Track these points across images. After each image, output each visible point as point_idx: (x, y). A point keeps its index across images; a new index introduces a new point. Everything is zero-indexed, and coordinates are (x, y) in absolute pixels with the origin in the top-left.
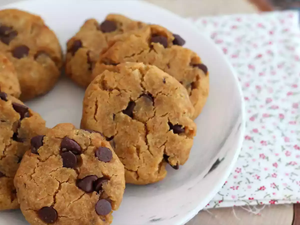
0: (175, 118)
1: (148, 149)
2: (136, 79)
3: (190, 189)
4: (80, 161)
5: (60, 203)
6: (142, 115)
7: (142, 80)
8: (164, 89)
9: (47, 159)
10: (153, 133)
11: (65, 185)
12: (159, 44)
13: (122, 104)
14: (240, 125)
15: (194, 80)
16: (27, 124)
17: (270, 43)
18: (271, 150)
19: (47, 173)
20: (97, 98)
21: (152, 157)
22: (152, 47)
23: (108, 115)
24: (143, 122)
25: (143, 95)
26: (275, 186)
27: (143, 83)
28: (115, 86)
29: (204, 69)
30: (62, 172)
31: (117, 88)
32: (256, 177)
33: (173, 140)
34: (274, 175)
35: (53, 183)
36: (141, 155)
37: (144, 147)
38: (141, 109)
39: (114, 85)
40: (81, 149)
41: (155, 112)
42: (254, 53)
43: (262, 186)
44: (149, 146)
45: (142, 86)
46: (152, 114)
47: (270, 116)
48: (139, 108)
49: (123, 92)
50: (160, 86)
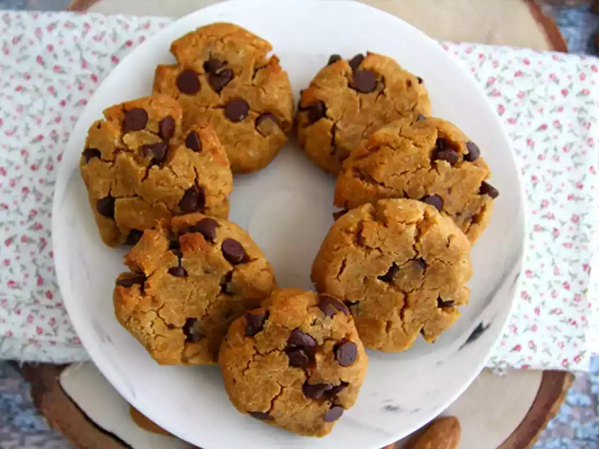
0: (448, 294)
1: (403, 326)
2: (410, 240)
3: (439, 363)
4: (313, 361)
5: (279, 410)
6: (405, 283)
7: (417, 239)
8: (445, 255)
9: (267, 354)
10: (414, 310)
11: (289, 389)
12: (445, 162)
13: (382, 268)
14: (518, 276)
15: (478, 212)
17: (561, 109)
18: (536, 287)
19: (266, 373)
20: (346, 255)
21: (405, 335)
22: (434, 165)
23: (359, 275)
24: (404, 292)
25: (413, 259)
26: (533, 346)
27: (417, 245)
28: (377, 246)
29: (494, 194)
30: (286, 373)
31: (378, 249)
32: (513, 329)
33: (437, 318)
34: (534, 328)
35: (273, 388)
36: (391, 333)
37: (397, 323)
38: (405, 277)
39: (375, 243)
40: (316, 343)
41: (423, 284)
42: (537, 122)
43: (518, 344)
44: (404, 323)
45: (414, 246)
46: (419, 286)
47: (543, 229)
48: (403, 275)
49: (386, 254)
50: (442, 250)
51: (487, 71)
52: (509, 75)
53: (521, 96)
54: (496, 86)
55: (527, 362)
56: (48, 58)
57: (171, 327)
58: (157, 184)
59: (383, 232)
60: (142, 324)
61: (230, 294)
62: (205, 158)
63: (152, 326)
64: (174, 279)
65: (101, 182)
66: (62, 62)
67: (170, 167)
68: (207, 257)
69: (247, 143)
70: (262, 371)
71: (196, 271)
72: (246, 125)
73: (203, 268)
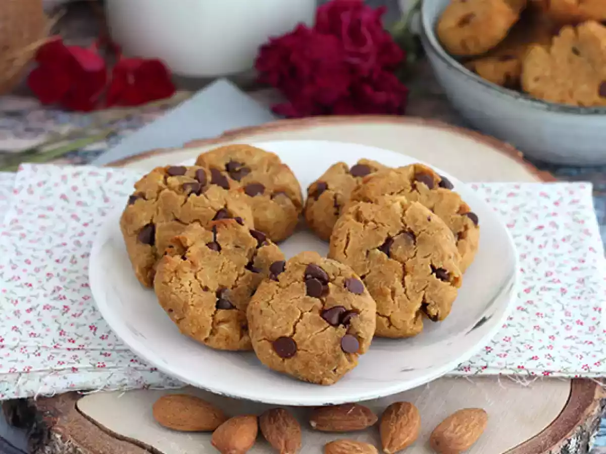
0: (438, 261)
1: (405, 293)
2: (397, 213)
3: (450, 344)
4: (326, 292)
5: (301, 334)
6: (401, 254)
7: (404, 214)
8: (428, 227)
9: (288, 286)
10: (412, 275)
11: (307, 314)
12: (423, 183)
13: (380, 239)
15: (462, 230)
16: (266, 253)
17: (555, 214)
18: (548, 323)
19: (288, 300)
20: (349, 230)
21: (408, 302)
22: (414, 187)
23: (361, 250)
24: (401, 261)
25: (403, 231)
26: (550, 357)
27: (404, 218)
28: (372, 218)
30: (305, 300)
31: (373, 221)
32: (528, 347)
33: (435, 286)
34: (550, 347)
35: (293, 311)
36: (396, 298)
37: (400, 290)
38: (400, 247)
39: (370, 216)
40: (329, 278)
41: (416, 252)
42: (534, 224)
43: (535, 356)
44: (406, 290)
45: (402, 221)
46: (412, 254)
47: (549, 289)
48: (397, 246)
49: (380, 225)
50: (424, 223)
52: (502, 196)
53: (516, 209)
57: (206, 289)
58: (194, 206)
59: (375, 207)
60: (182, 282)
62: (232, 195)
63: (190, 285)
64: (210, 250)
65: (144, 214)
66: (85, 198)
67: (206, 196)
68: (238, 233)
69: (265, 209)
71: (227, 246)
73: (234, 243)
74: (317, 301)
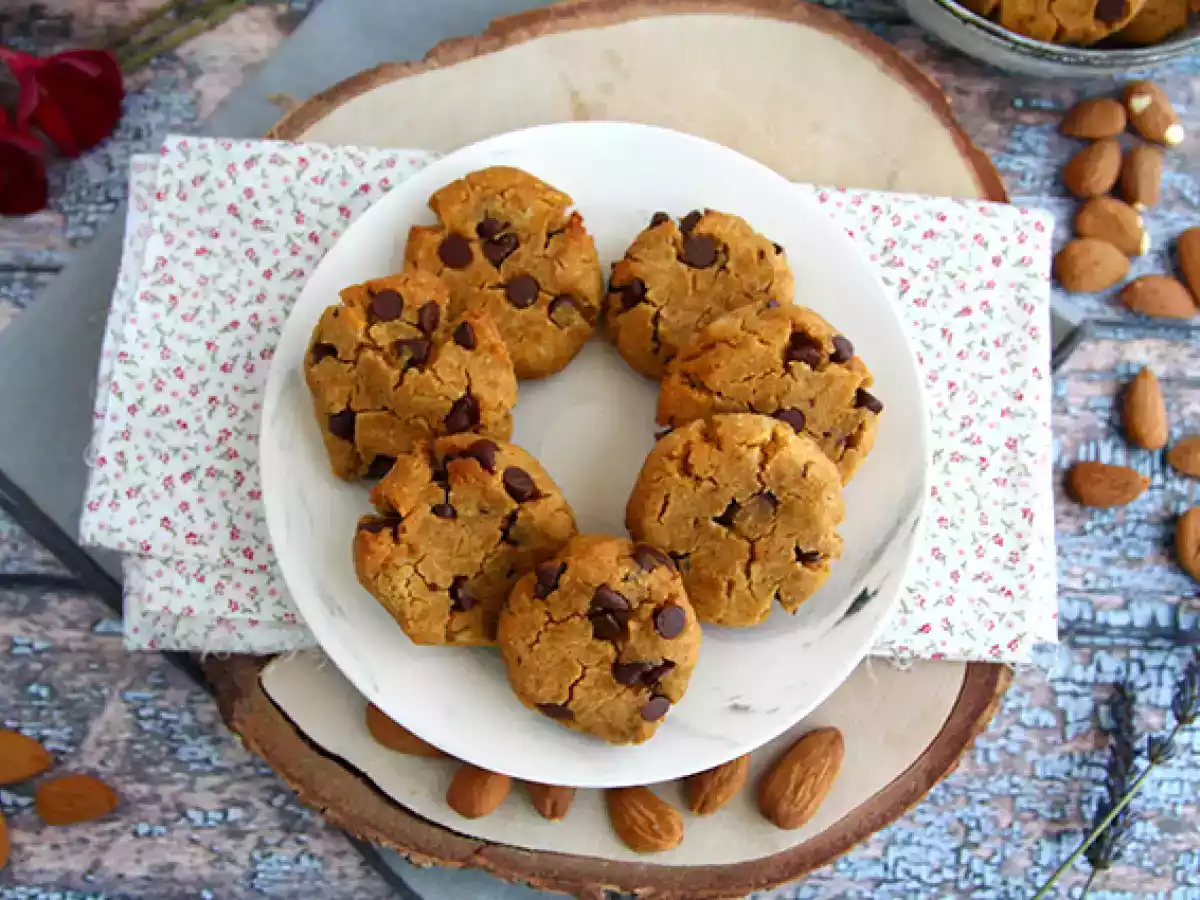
0: (808, 544)
1: (749, 587)
2: (752, 467)
3: (807, 645)
4: (625, 629)
6: (750, 528)
7: (762, 466)
8: (801, 488)
9: (563, 621)
10: (763, 565)
11: (593, 671)
12: (802, 364)
13: (717, 505)
15: (854, 431)
17: (991, 285)
18: (954, 541)
19: (562, 648)
20: (669, 489)
21: (753, 600)
22: (787, 368)
23: (687, 518)
24: (748, 539)
25: (760, 493)
26: (948, 626)
27: (763, 475)
28: (709, 475)
30: (590, 647)
31: (711, 479)
32: (919, 601)
33: (797, 576)
34: (950, 600)
35: (572, 668)
36: (734, 597)
37: (742, 583)
38: (750, 518)
39: (706, 472)
40: (630, 607)
41: (774, 528)
43: (924, 623)
44: (751, 583)
45: (759, 477)
46: (768, 531)
47: (963, 458)
48: (744, 517)
49: (722, 486)
50: (797, 482)
51: (884, 230)
52: (915, 236)
53: (934, 265)
54: (898, 252)
55: (941, 649)
56: (246, 208)
57: (433, 587)
58: (415, 392)
59: (716, 457)
60: (395, 582)
61: (514, 543)
62: (480, 359)
63: (407, 586)
64: (440, 521)
65: (337, 390)
66: (267, 214)
67: (434, 371)
68: (484, 491)
69: (538, 337)
70: (556, 644)
71: (468, 511)
72: (536, 313)
73: (479, 504)
74: (608, 650)
